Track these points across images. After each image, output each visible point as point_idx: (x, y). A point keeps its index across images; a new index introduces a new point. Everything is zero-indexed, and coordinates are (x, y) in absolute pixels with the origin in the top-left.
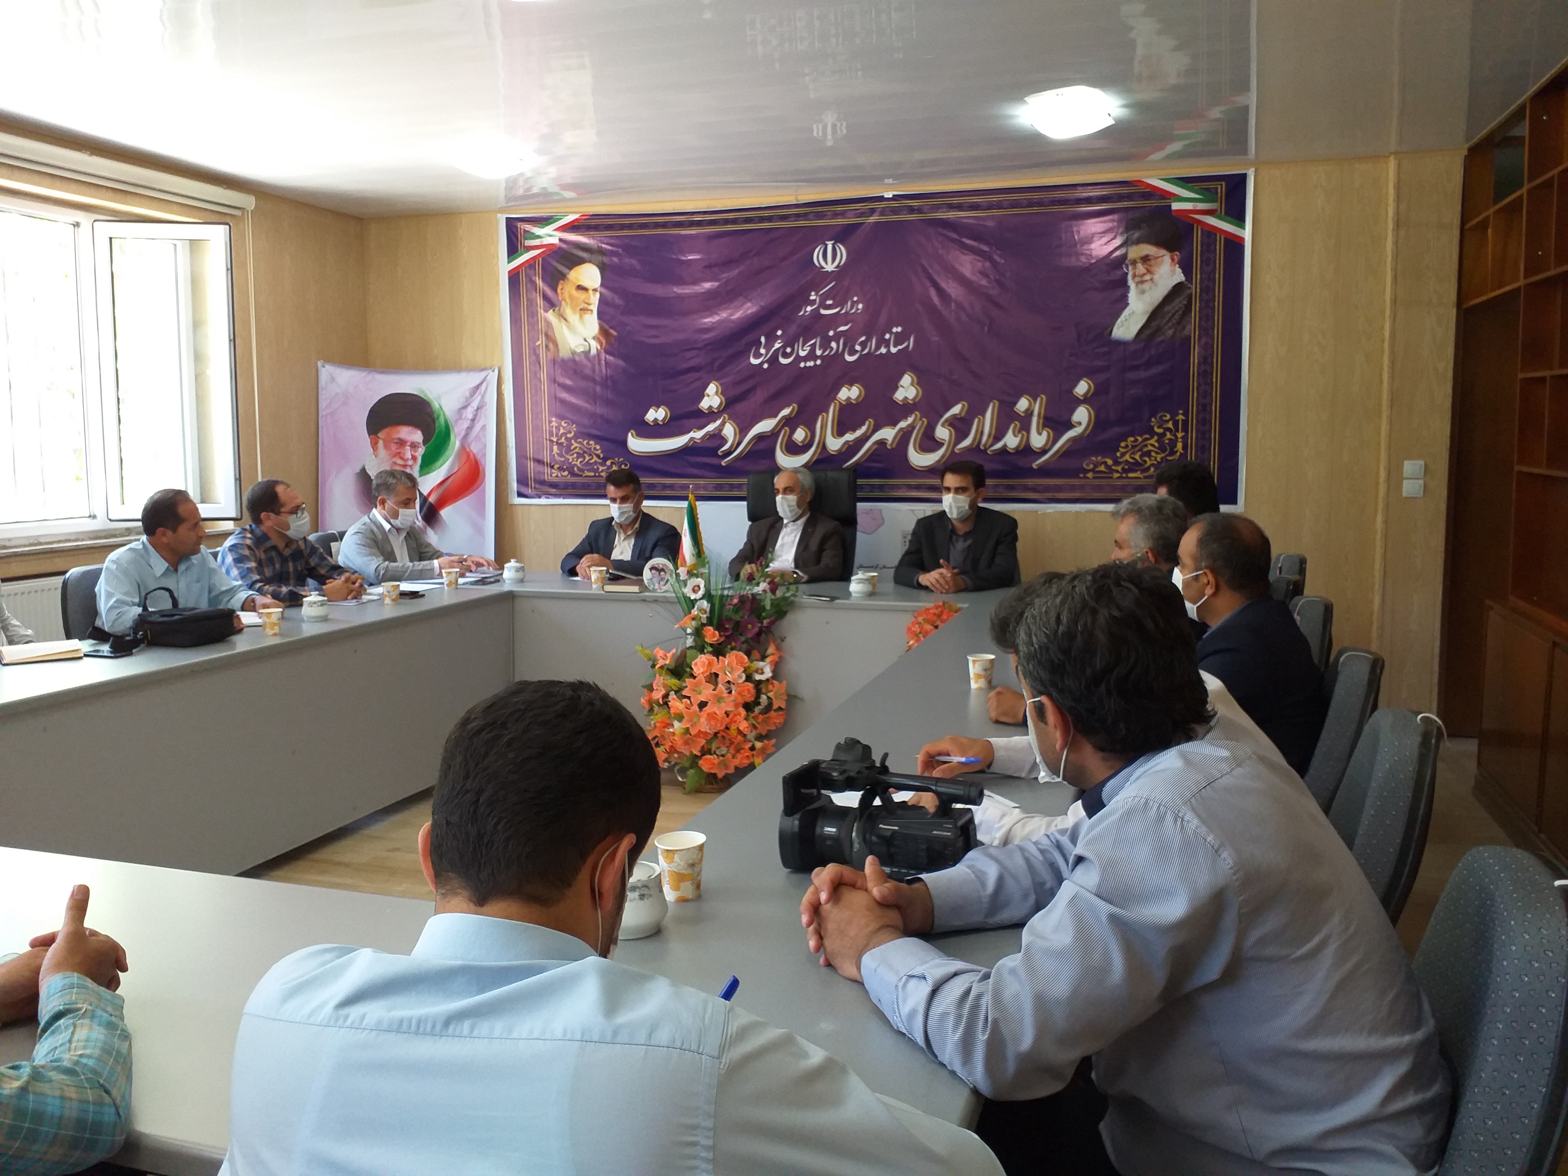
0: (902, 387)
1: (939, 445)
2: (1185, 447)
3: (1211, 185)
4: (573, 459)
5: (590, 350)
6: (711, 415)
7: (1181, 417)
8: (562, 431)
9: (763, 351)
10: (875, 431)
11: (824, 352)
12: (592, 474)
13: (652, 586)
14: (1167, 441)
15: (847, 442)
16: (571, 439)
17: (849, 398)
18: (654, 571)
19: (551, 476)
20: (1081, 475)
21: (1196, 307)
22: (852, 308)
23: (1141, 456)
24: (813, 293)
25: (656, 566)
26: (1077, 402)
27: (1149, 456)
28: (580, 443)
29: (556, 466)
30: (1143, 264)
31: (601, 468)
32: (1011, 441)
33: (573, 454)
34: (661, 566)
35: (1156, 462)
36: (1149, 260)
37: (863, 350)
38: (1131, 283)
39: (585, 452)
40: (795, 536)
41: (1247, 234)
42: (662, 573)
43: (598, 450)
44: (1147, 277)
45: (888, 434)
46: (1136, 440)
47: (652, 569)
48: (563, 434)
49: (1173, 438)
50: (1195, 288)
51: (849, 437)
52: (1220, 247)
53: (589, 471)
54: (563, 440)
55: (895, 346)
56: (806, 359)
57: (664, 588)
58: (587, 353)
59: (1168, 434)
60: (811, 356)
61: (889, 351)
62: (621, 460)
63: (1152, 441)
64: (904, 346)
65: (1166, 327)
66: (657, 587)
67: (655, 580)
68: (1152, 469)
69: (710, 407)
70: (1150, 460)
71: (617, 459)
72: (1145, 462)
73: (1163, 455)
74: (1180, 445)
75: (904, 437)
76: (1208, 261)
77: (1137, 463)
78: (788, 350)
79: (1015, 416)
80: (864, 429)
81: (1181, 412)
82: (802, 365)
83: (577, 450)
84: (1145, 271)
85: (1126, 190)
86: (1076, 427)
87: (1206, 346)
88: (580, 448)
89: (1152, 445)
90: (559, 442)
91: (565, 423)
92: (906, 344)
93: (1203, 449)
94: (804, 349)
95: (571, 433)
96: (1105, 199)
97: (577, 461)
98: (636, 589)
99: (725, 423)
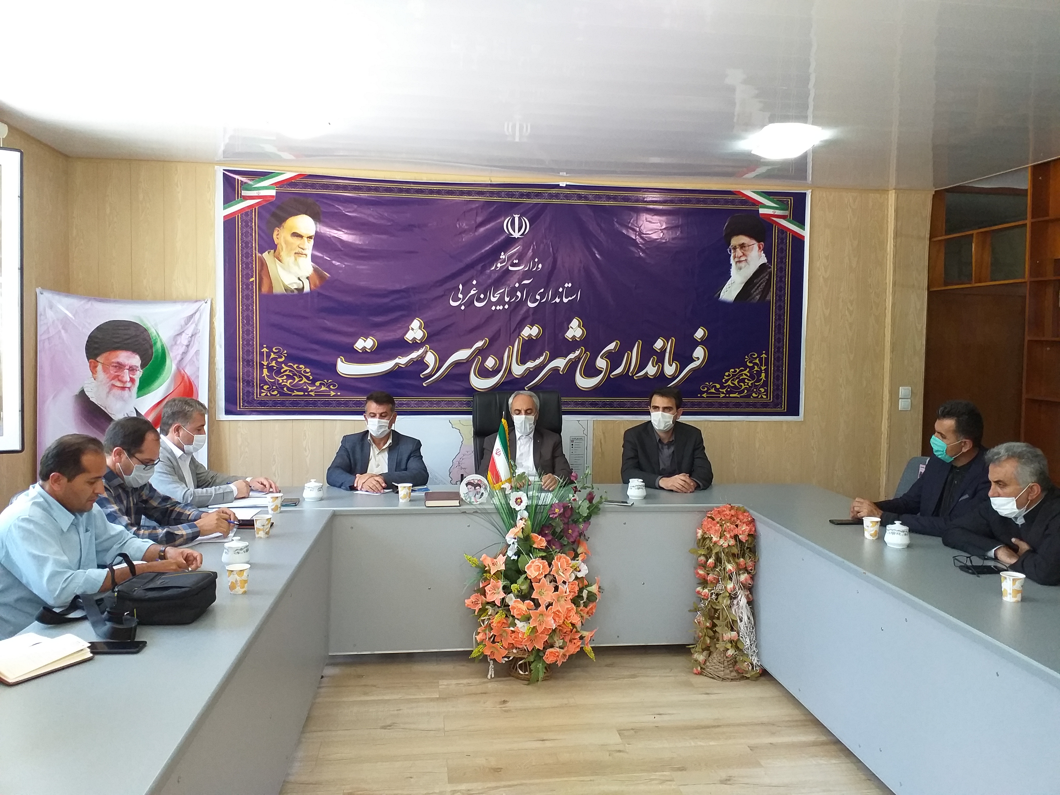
0: (572, 328)
1: (599, 372)
2: (766, 377)
3: (784, 199)
4: (283, 380)
5: (303, 287)
6: (415, 345)
7: (764, 356)
8: (273, 356)
9: (460, 296)
10: (550, 360)
11: (510, 299)
12: (302, 393)
13: (469, 500)
14: (755, 372)
15: (528, 369)
16: (282, 362)
17: (530, 335)
18: (470, 486)
19: (260, 395)
20: (699, 395)
21: (774, 280)
22: (533, 267)
23: (738, 382)
24: (503, 254)
25: (472, 481)
26: (696, 344)
27: (744, 382)
28: (290, 366)
29: (265, 387)
30: (740, 249)
31: (310, 388)
32: (651, 370)
33: (283, 376)
35: (748, 387)
36: (745, 247)
37: (541, 299)
38: (732, 262)
39: (296, 375)
41: (806, 233)
42: (478, 488)
43: (308, 373)
44: (743, 259)
45: (560, 363)
46: (735, 371)
47: (467, 485)
48: (273, 359)
49: (759, 370)
50: (773, 269)
51: (530, 365)
52: (789, 241)
53: (298, 390)
54: (273, 364)
55: (566, 298)
56: (496, 304)
58: (301, 290)
59: (756, 367)
60: (501, 301)
61: (562, 300)
62: (330, 381)
63: (745, 372)
64: (573, 297)
65: (755, 293)
66: (473, 500)
68: (746, 391)
69: (414, 339)
70: (745, 385)
71: (326, 381)
72: (741, 386)
73: (752, 382)
74: (763, 375)
75: (572, 366)
76: (782, 250)
77: (735, 387)
78: (482, 296)
79: (655, 352)
80: (542, 358)
81: (764, 352)
82: (493, 308)
83: (287, 373)
84: (742, 254)
85: (730, 197)
86: (695, 361)
87: (780, 308)
88: (290, 371)
89: (746, 375)
90: (270, 365)
91: (276, 349)
92: (575, 296)
93: (778, 378)
94: (495, 296)
95: (282, 357)
96: (716, 202)
97: (286, 382)
98: (456, 503)
99: (427, 351)
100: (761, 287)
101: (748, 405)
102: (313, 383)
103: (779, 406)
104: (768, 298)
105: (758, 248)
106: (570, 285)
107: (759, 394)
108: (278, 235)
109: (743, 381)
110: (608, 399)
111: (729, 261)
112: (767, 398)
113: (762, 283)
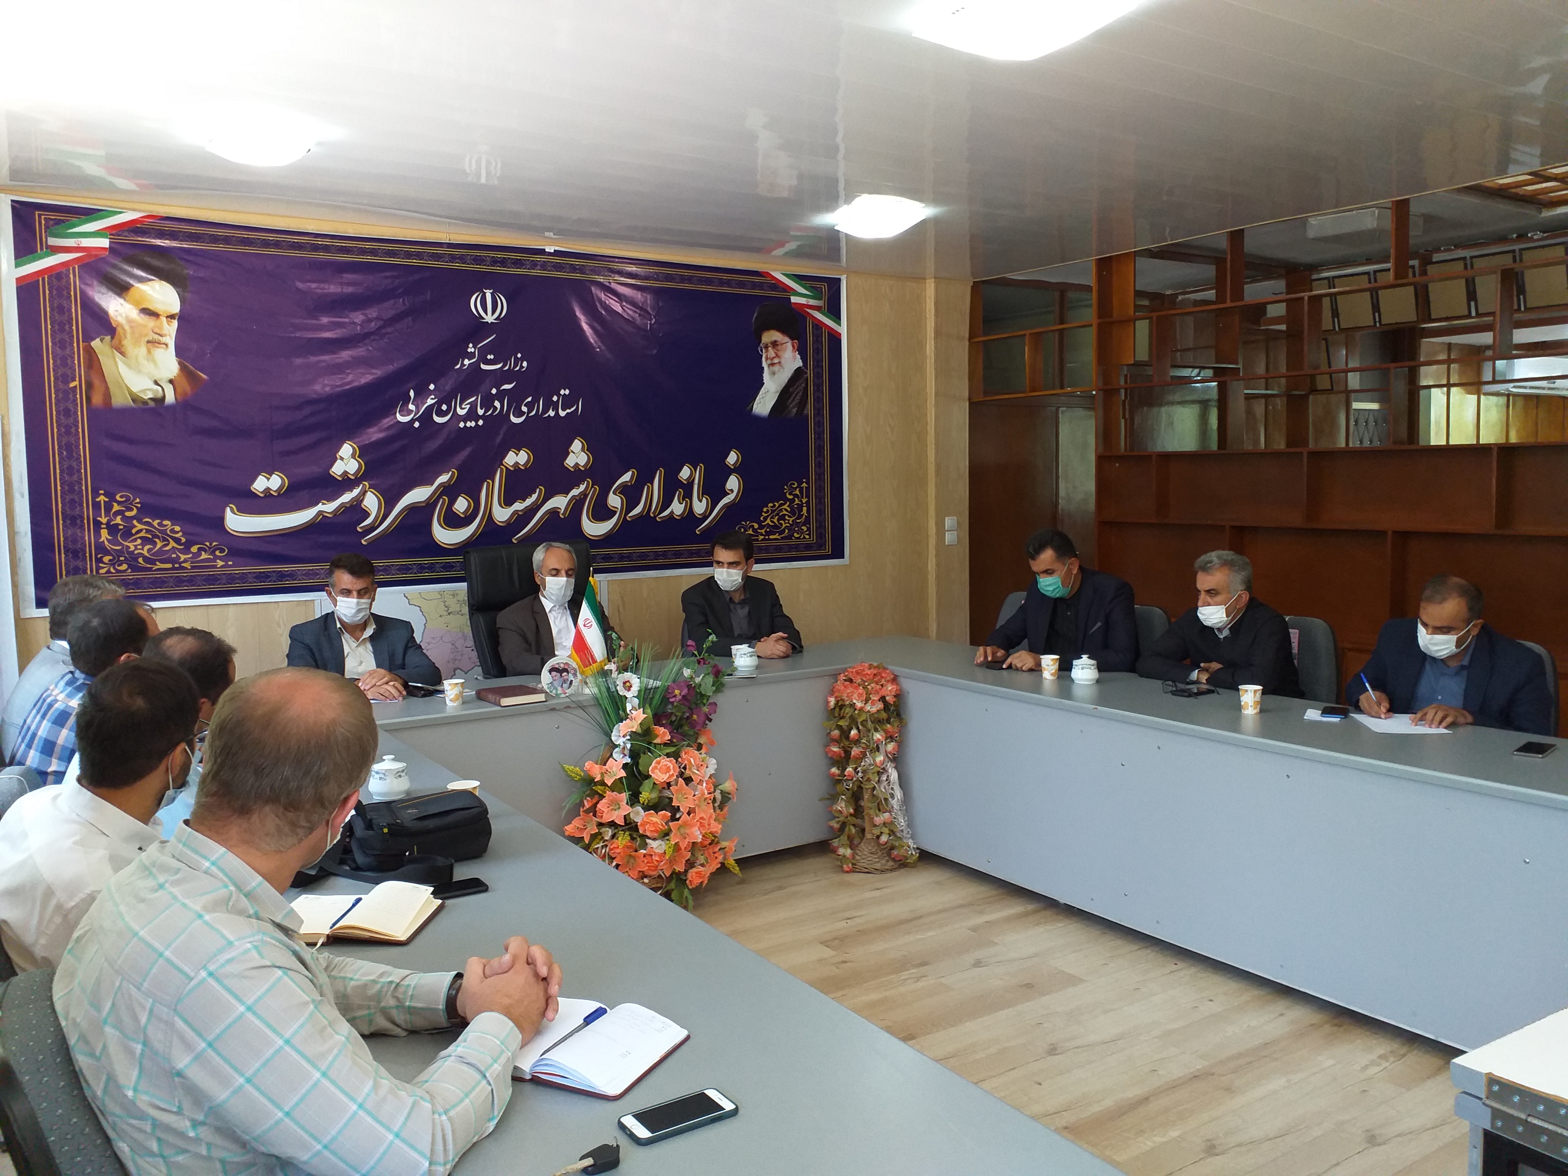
0: (572, 452)
1: (610, 514)
2: (808, 511)
3: (817, 284)
4: (136, 546)
6: (347, 483)
7: (804, 485)
8: (116, 507)
9: (411, 407)
10: (546, 499)
11: (485, 412)
12: (169, 566)
14: (796, 506)
15: (516, 512)
16: (133, 518)
17: (517, 463)
18: (554, 673)
22: (516, 365)
23: (778, 520)
24: (471, 345)
25: (557, 666)
26: (728, 472)
27: (784, 520)
28: (147, 523)
29: (106, 559)
31: (183, 557)
32: (677, 508)
33: (135, 540)
34: (562, 666)
35: (789, 525)
37: (530, 411)
38: (765, 364)
39: (157, 537)
41: (843, 329)
42: (565, 674)
43: (177, 532)
44: (776, 361)
45: (560, 502)
46: (774, 506)
47: (550, 671)
48: (118, 513)
49: (800, 503)
50: (810, 374)
51: (519, 506)
52: (825, 339)
53: (162, 561)
54: (118, 520)
55: (563, 410)
56: (466, 418)
57: (569, 691)
59: (796, 499)
60: (472, 415)
61: (557, 413)
62: (214, 544)
63: (785, 507)
64: (572, 409)
67: (556, 684)
68: (787, 531)
69: (345, 473)
70: (785, 523)
71: (207, 544)
72: (781, 524)
73: (794, 518)
74: (805, 509)
75: (577, 505)
76: (818, 351)
77: (775, 526)
78: (444, 407)
79: (679, 484)
80: (534, 497)
81: (804, 480)
82: (462, 425)
83: (142, 534)
84: (774, 355)
85: (757, 279)
86: (729, 494)
87: (819, 424)
88: (147, 531)
89: (786, 510)
90: (112, 523)
91: (121, 497)
92: (575, 408)
93: (820, 512)
94: (463, 406)
95: (132, 510)
96: (741, 284)
97: (142, 549)
99: (366, 492)
100: (798, 397)
101: (791, 548)
102: (187, 549)
103: (823, 548)
104: (805, 412)
105: (791, 348)
106: (567, 392)
107: (802, 533)
109: (783, 518)
110: (625, 551)
111: (761, 363)
112: (810, 538)
113: (798, 393)
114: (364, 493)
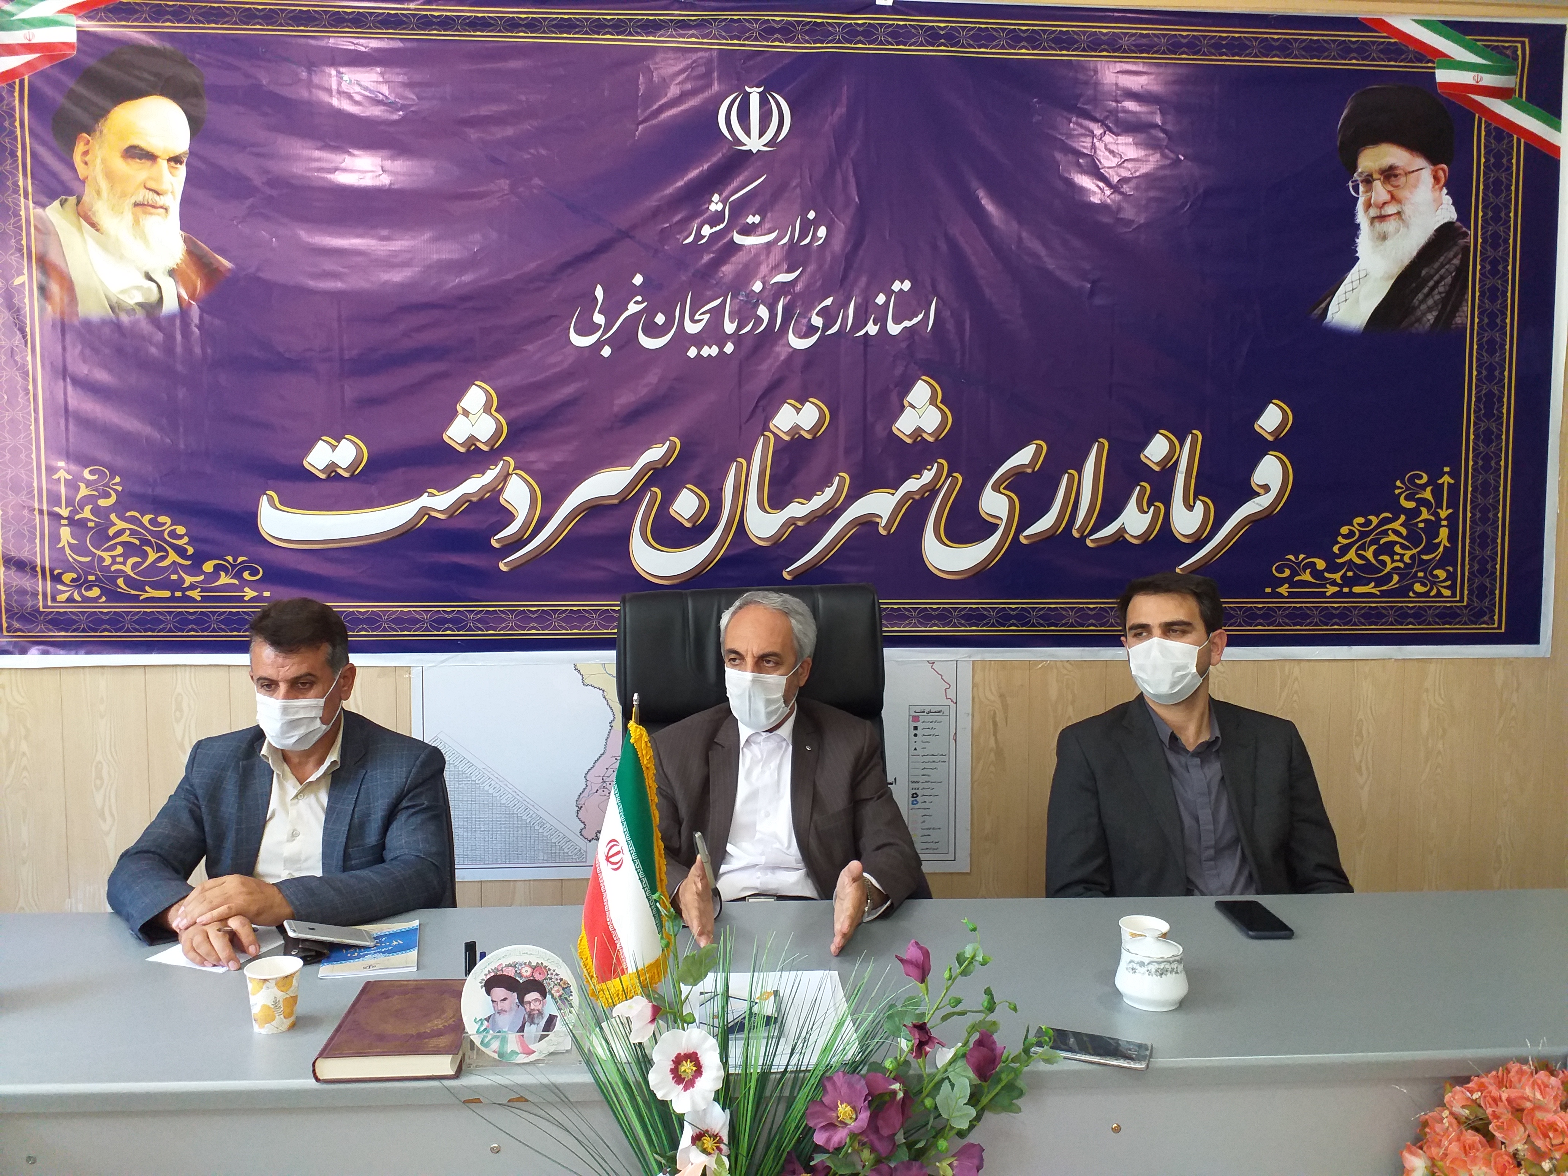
0: (912, 406)
1: (986, 529)
2: (1452, 537)
3: (1505, 41)
4: (114, 558)
5: (161, 299)
6: (475, 458)
7: (1446, 479)
8: (83, 492)
9: (599, 318)
10: (854, 496)
11: (740, 327)
12: (167, 594)
13: (495, 1045)
14: (1421, 525)
15: (792, 521)
16: (108, 510)
17: (797, 427)
18: (499, 992)
19: (54, 599)
20: (1268, 590)
21: (1476, 268)
22: (803, 235)
23: (1376, 554)
24: (716, 198)
25: (510, 972)
26: (1260, 447)
27: (1392, 554)
28: (133, 520)
29: (67, 577)
30: (1384, 183)
31: (189, 580)
32: (1134, 520)
33: (113, 548)
34: (526, 972)
35: (1402, 565)
36: (1396, 176)
37: (827, 326)
38: (1362, 218)
39: (149, 543)
40: (780, 767)
41: (1564, 140)
43: (180, 537)
44: (1391, 209)
45: (880, 504)
46: (1368, 523)
48: (88, 499)
49: (1433, 518)
50: (1474, 237)
51: (798, 510)
52: (1517, 162)
53: (156, 586)
54: (87, 513)
55: (897, 321)
56: (699, 340)
57: (542, 1048)
58: (152, 309)
59: (1424, 510)
60: (713, 334)
61: (883, 329)
62: (241, 559)
63: (1396, 525)
64: (915, 320)
65: (1423, 307)
66: (513, 1044)
67: (505, 1022)
68: (1396, 578)
69: (472, 440)
70: (1393, 561)
71: (230, 558)
72: (1384, 563)
73: (1415, 551)
74: (1444, 532)
75: (914, 513)
77: (1368, 567)
78: (660, 319)
79: (1142, 472)
80: (829, 493)
81: (1447, 469)
82: (692, 352)
83: (125, 538)
84: (1387, 197)
85: (1354, 37)
86: (1258, 495)
87: (1491, 347)
88: (133, 533)
89: (1396, 533)
90: (77, 517)
91: (91, 472)
92: (920, 316)
93: (1483, 541)
94: (697, 317)
95: (108, 496)
96: (1315, 49)
97: (124, 563)
98: (443, 1065)
99: (509, 474)
100: (1441, 289)
101: (1402, 616)
102: (196, 566)
103: (1486, 618)
104: (1458, 320)
105: (1431, 180)
106: (907, 285)
107: (1433, 584)
108: (86, 153)
109: (1388, 548)
110: (1013, 604)
111: (1352, 214)
112: (1454, 595)
113: (1442, 278)
114: (505, 477)
